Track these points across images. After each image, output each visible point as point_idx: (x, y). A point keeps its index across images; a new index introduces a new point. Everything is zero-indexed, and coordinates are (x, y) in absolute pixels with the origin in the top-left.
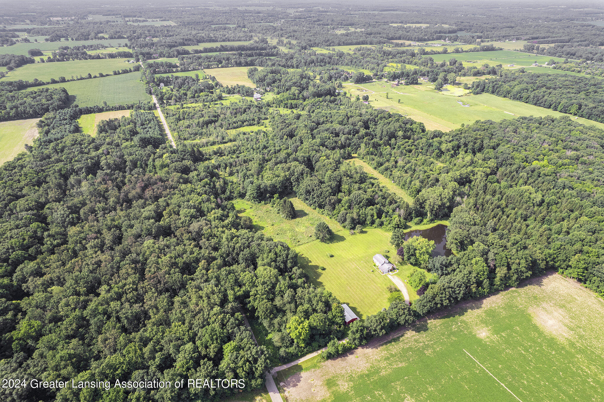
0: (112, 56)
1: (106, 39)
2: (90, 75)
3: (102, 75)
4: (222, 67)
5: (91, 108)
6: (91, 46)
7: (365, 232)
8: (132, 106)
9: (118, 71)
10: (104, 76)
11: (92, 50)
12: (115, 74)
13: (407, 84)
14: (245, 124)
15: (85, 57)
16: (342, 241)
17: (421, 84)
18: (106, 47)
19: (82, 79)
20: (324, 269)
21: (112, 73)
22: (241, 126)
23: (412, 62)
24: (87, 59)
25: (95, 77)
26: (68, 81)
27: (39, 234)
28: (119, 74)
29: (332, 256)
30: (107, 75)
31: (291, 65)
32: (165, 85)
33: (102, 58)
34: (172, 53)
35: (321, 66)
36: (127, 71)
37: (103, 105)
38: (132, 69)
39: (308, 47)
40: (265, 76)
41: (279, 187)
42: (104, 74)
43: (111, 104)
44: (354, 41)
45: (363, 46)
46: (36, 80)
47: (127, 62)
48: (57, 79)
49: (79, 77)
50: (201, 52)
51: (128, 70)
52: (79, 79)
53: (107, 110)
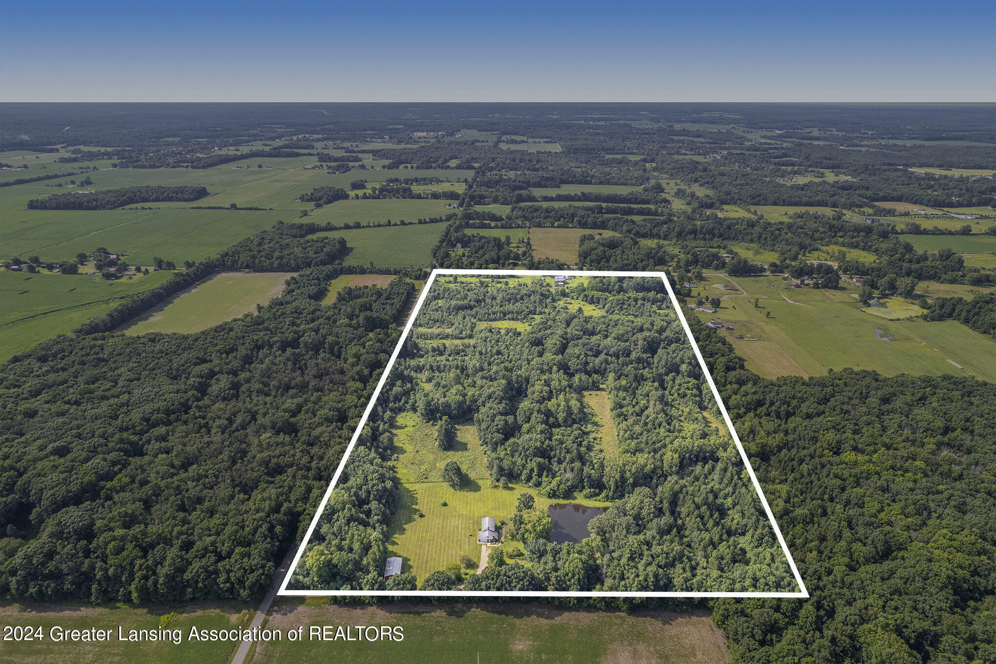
0: (435, 196)
1: (452, 169)
2: (389, 221)
3: (403, 223)
4: (559, 227)
5: (354, 267)
6: (424, 179)
7: (512, 489)
8: (399, 272)
9: (425, 220)
10: (406, 224)
11: (423, 184)
12: (420, 222)
13: (816, 286)
14: (507, 316)
15: (408, 194)
16: (474, 491)
17: (845, 289)
18: (442, 181)
19: (379, 226)
20: (422, 516)
21: (417, 222)
22: (500, 319)
23: (870, 247)
24: (405, 198)
25: (395, 225)
26: (364, 227)
27: (190, 403)
28: (425, 222)
29: (445, 505)
30: (410, 223)
31: (657, 234)
32: (462, 247)
33: (424, 198)
34: (509, 199)
35: (705, 239)
36: (437, 219)
37: (369, 266)
38: (443, 218)
39: (717, 204)
40: (592, 250)
41: (455, 408)
42: (406, 222)
43: (378, 265)
44: (804, 199)
45: (812, 210)
46: (329, 223)
47: (447, 207)
48: (351, 224)
49: (376, 224)
50: (551, 199)
51: (439, 218)
52: (375, 226)
53: (371, 273)
